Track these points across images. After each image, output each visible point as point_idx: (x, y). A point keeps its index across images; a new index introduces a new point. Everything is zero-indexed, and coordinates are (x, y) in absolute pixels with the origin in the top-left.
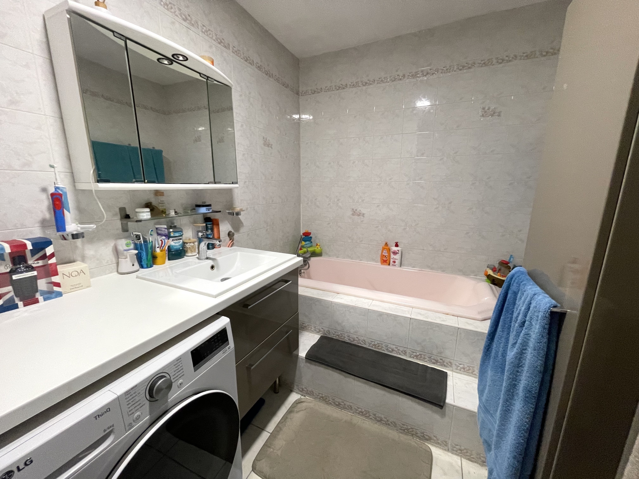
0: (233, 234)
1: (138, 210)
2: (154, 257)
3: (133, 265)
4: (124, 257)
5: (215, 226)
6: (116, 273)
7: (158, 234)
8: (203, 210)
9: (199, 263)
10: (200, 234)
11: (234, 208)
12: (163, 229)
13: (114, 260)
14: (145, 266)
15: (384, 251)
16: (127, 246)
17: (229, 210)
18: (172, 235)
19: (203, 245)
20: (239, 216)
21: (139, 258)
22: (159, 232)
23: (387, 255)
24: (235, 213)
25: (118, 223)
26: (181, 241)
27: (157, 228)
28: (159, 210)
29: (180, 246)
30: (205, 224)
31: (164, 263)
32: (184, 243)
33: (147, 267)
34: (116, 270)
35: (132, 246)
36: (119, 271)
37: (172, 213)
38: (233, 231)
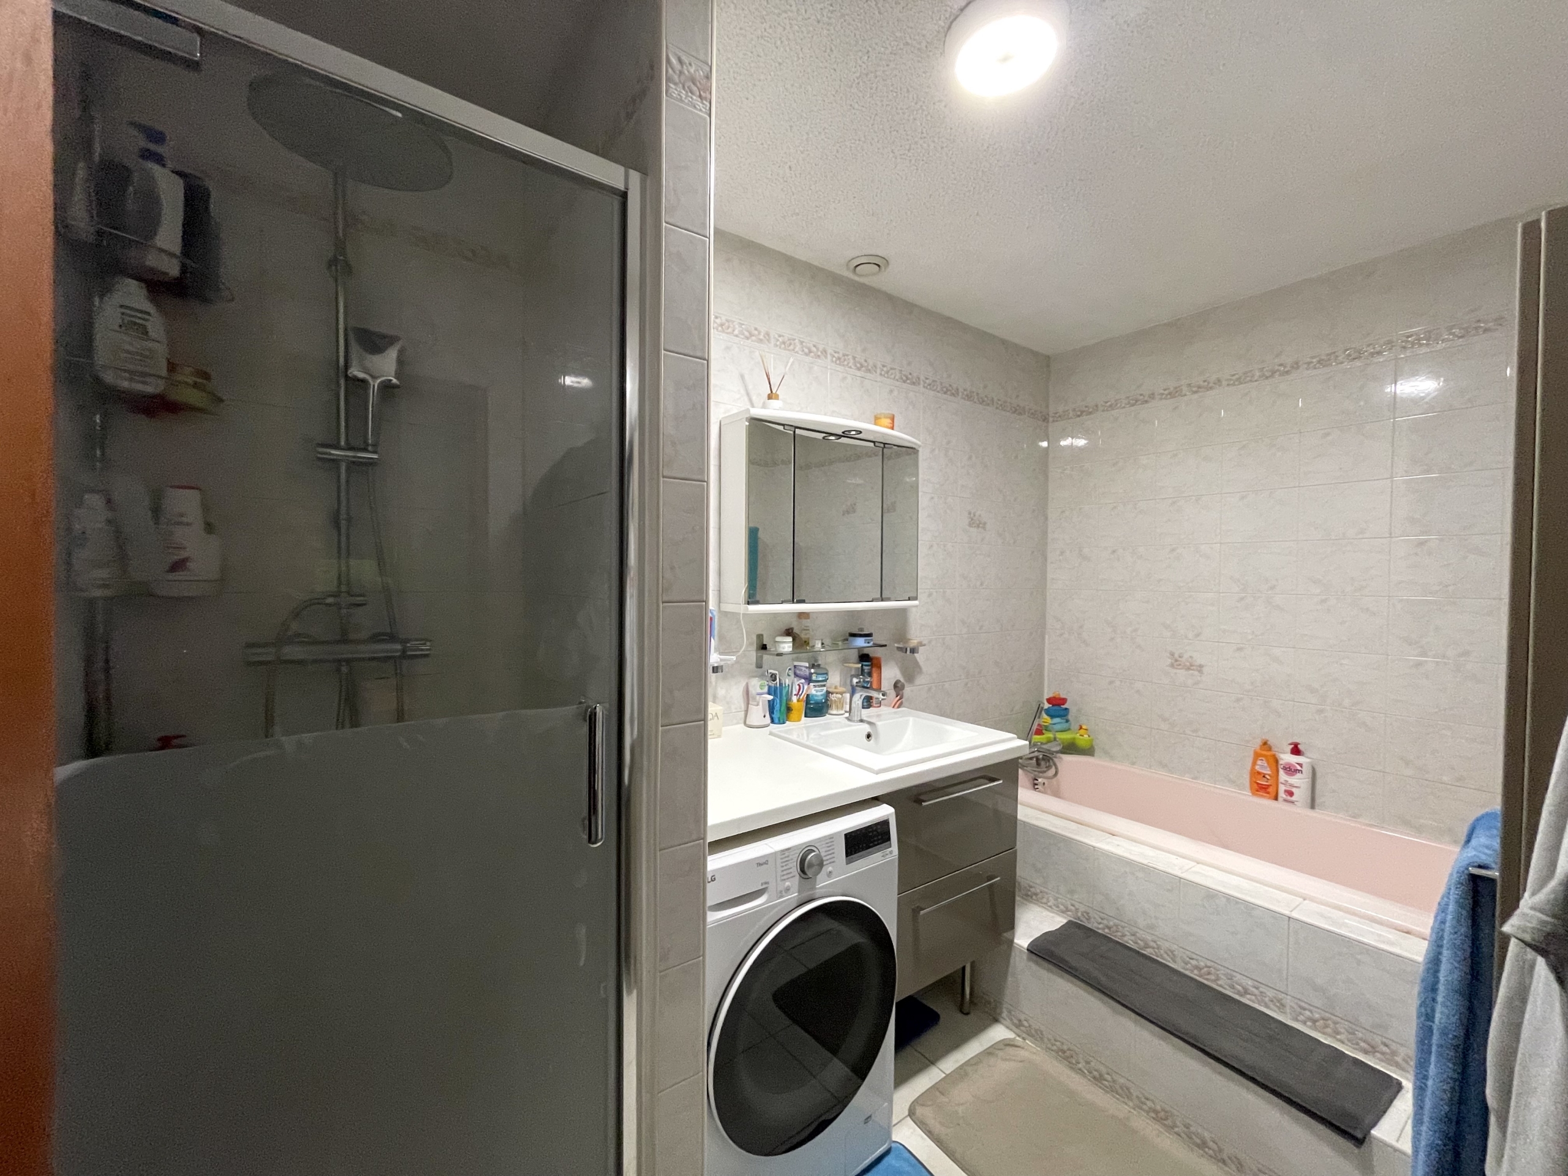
0: (903, 687)
1: (778, 639)
2: (789, 709)
3: (765, 716)
4: (755, 703)
5: (874, 669)
6: (743, 725)
7: (796, 675)
8: (860, 642)
9: (851, 726)
10: (855, 680)
11: (907, 640)
12: (804, 669)
13: (743, 707)
14: (776, 720)
15: (1259, 762)
16: (761, 689)
17: (899, 642)
18: (814, 677)
19: (858, 699)
20: (916, 655)
21: (771, 706)
22: (798, 672)
23: (1269, 772)
24: (908, 649)
25: (753, 655)
26: (825, 689)
27: (795, 666)
28: (801, 639)
29: (822, 698)
30: (860, 665)
31: (799, 720)
32: (828, 693)
33: (780, 723)
34: (742, 721)
35: (766, 689)
36: (747, 723)
37: (818, 645)
38: (902, 680)
